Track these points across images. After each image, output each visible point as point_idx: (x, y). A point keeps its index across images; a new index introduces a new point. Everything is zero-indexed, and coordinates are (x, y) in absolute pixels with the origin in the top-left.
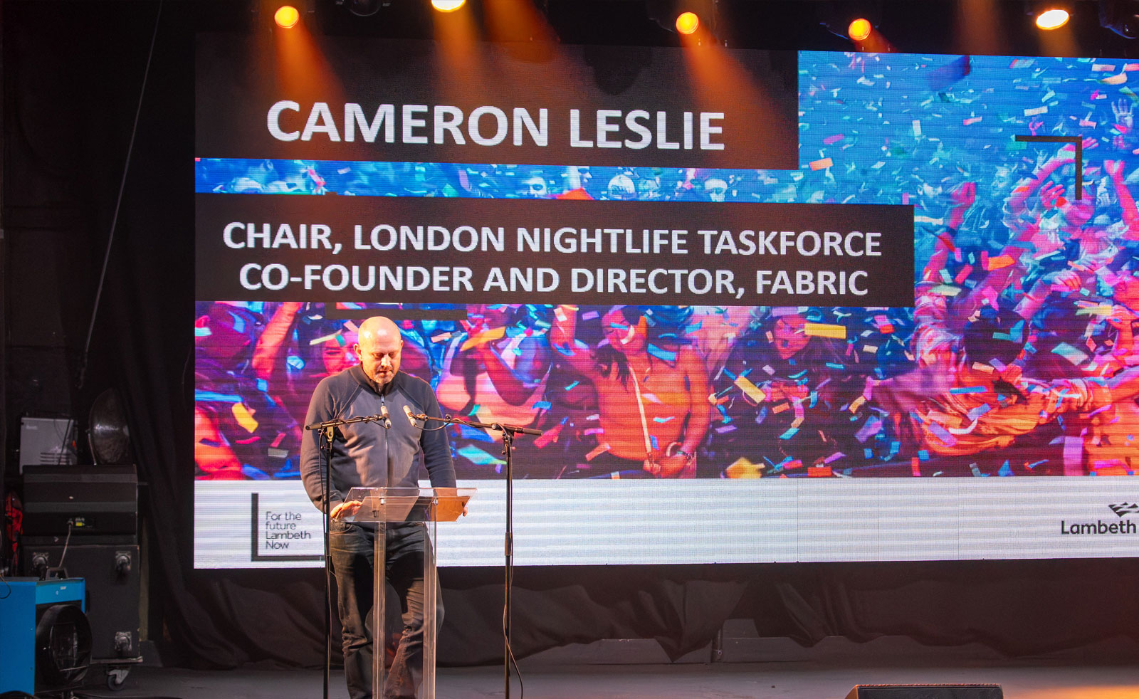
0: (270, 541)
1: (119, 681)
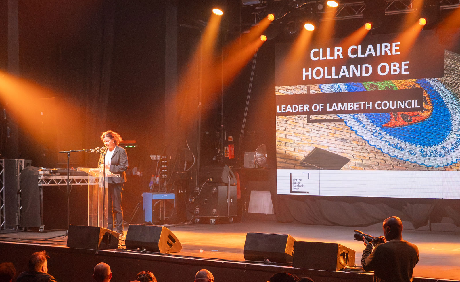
0: (294, 187)
1: (213, 222)
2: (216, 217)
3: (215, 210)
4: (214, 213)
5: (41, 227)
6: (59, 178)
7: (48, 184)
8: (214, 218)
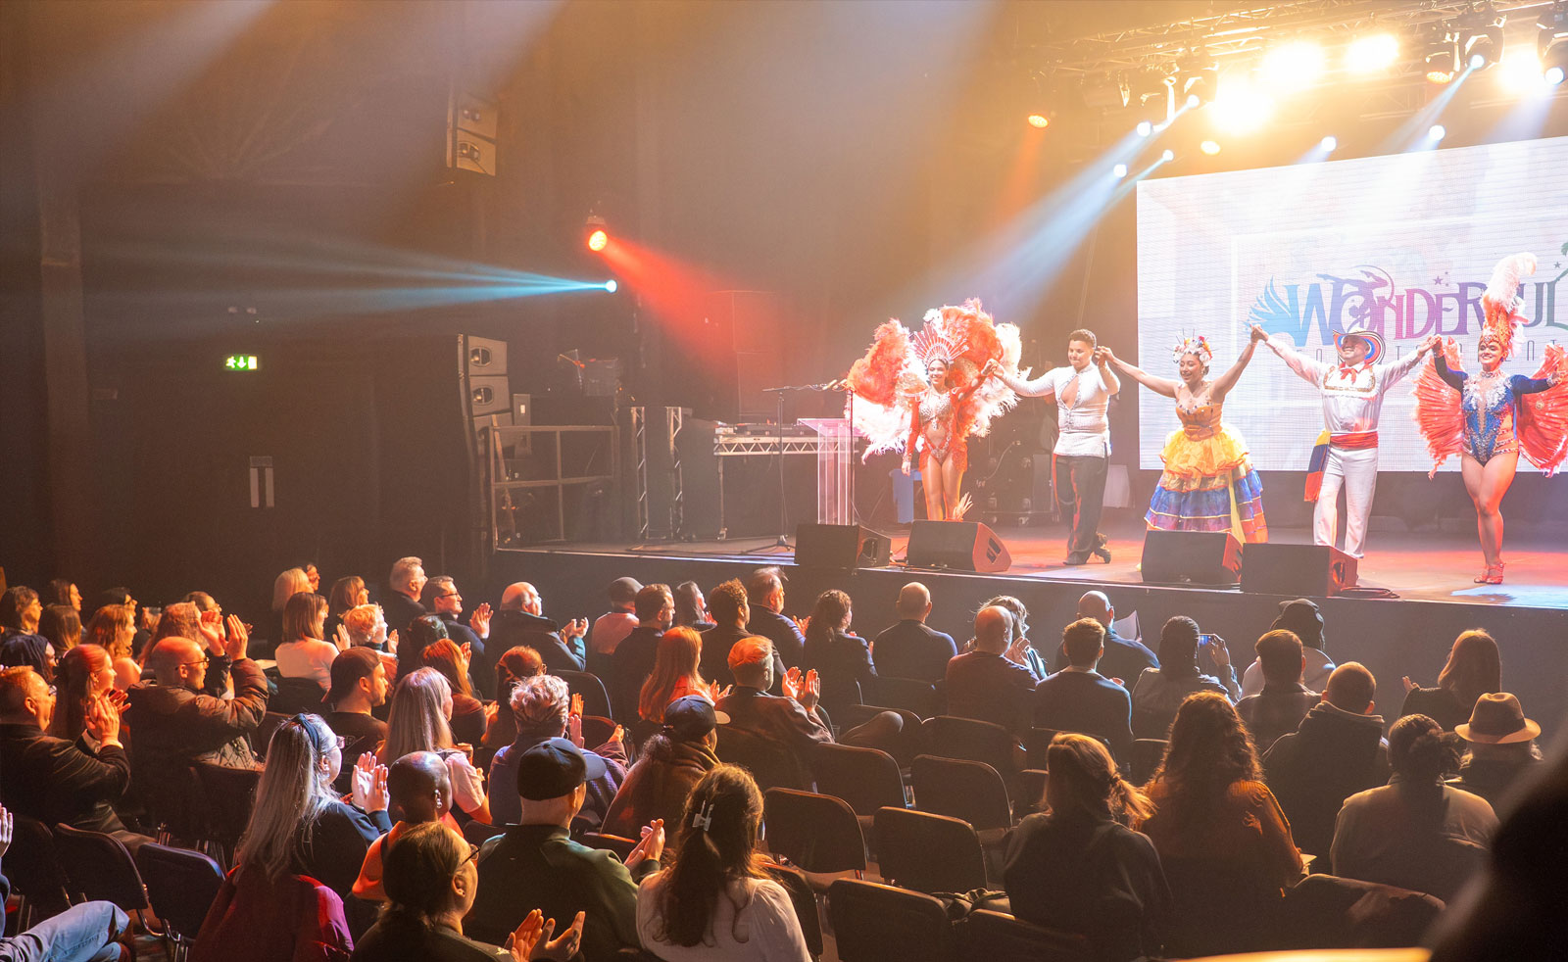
1: (1024, 522)
2: (1029, 512)
3: (1027, 501)
4: (1025, 507)
5: (721, 532)
6: (750, 440)
7: (732, 453)
8: (1025, 516)
